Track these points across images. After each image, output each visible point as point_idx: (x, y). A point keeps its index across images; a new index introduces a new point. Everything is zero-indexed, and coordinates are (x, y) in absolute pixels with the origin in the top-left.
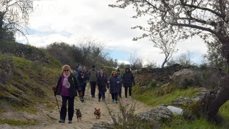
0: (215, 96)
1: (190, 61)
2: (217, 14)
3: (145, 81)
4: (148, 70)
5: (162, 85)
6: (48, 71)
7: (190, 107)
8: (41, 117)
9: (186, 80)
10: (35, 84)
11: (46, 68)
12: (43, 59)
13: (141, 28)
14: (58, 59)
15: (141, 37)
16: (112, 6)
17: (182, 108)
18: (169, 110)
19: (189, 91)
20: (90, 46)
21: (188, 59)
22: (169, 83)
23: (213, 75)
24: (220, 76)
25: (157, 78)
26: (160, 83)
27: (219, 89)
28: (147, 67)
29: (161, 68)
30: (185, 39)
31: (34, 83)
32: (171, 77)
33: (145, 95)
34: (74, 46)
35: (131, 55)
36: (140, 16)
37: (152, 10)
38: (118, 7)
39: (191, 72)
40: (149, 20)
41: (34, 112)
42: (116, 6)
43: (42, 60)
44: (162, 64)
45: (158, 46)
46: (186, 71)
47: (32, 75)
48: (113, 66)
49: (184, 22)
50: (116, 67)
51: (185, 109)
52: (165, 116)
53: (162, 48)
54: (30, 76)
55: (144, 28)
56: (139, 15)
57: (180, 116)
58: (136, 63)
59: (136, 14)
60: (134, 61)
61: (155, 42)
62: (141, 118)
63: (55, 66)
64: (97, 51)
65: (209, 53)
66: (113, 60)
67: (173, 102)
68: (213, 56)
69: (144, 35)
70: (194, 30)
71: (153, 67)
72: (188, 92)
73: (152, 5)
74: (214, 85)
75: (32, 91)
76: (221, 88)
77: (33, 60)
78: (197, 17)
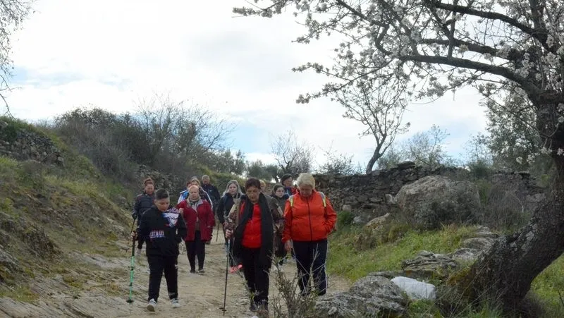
0: (519, 248)
1: (441, 154)
2: (525, 28)
4: (332, 181)
5: (370, 219)
6: (61, 186)
7: (452, 279)
8: (50, 312)
9: (434, 206)
10: (28, 223)
11: (55, 178)
12: (45, 153)
13: (319, 69)
14: (86, 154)
15: (320, 94)
16: (242, 12)
17: (431, 282)
18: (397, 287)
19: (445, 234)
20: (171, 117)
21: (436, 148)
22: (387, 215)
23: (507, 192)
24: (525, 194)
25: (356, 202)
26: (364, 214)
27: (532, 229)
28: (327, 171)
29: (364, 173)
30: (435, 96)
31: (27, 220)
32: (392, 199)
34: (127, 117)
35: (280, 138)
36: (317, 38)
37: (349, 19)
38: (259, 13)
39: (447, 184)
40: (339, 47)
41: (31, 296)
42: (254, 12)
43: (44, 156)
44: (367, 164)
45: (356, 115)
46: (433, 180)
47: (19, 200)
48: (233, 170)
49: (434, 52)
50: (239, 172)
51: (439, 285)
52: (390, 305)
53: (365, 119)
54: (14, 201)
55: (328, 70)
56: (315, 35)
57: (428, 302)
58: (294, 162)
59: (305, 31)
60: (287, 157)
61: (348, 103)
62: (329, 309)
63: (77, 173)
64: (190, 132)
65: (492, 131)
66: (232, 154)
67: (405, 265)
68: (503, 139)
69: (328, 89)
70: (460, 72)
71: (343, 172)
72: (441, 238)
73: (349, 8)
74: (511, 219)
75: (23, 240)
76: (535, 226)
77: (19, 159)
78: (467, 36)
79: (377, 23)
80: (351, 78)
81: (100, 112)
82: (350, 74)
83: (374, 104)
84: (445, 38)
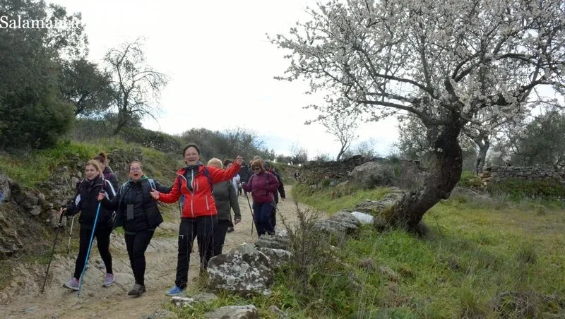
0: (417, 198)
1: (374, 152)
2: (421, 87)
3: (315, 178)
4: (319, 164)
5: (339, 184)
7: (382, 214)
9: (372, 177)
13: (316, 108)
15: (316, 120)
16: (278, 78)
17: (371, 215)
18: (354, 217)
19: (378, 191)
21: (371, 149)
22: (347, 181)
23: (408, 171)
24: (418, 172)
25: (331, 175)
26: (335, 181)
27: (423, 189)
28: (317, 159)
29: (336, 160)
30: (374, 121)
32: (350, 174)
33: (315, 197)
34: (218, 132)
36: (315, 92)
37: (331, 82)
38: (286, 79)
39: (378, 166)
42: (284, 79)
44: (337, 156)
45: (332, 132)
46: (371, 164)
48: (269, 158)
49: (375, 99)
50: (272, 159)
51: (375, 217)
52: (351, 226)
53: (337, 134)
55: (320, 108)
56: (314, 90)
57: (370, 225)
58: (300, 155)
59: (309, 89)
60: (296, 153)
61: (328, 126)
62: (321, 228)
64: (248, 140)
65: (401, 140)
66: (269, 151)
67: (358, 206)
68: (406, 144)
69: (321, 118)
70: (387, 109)
71: (325, 160)
72: (375, 193)
74: (410, 184)
76: (425, 188)
77: (165, 152)
78: (391, 91)
79: (345, 84)
80: (332, 112)
81: (204, 130)
82: (332, 110)
83: (341, 126)
84: (380, 92)
